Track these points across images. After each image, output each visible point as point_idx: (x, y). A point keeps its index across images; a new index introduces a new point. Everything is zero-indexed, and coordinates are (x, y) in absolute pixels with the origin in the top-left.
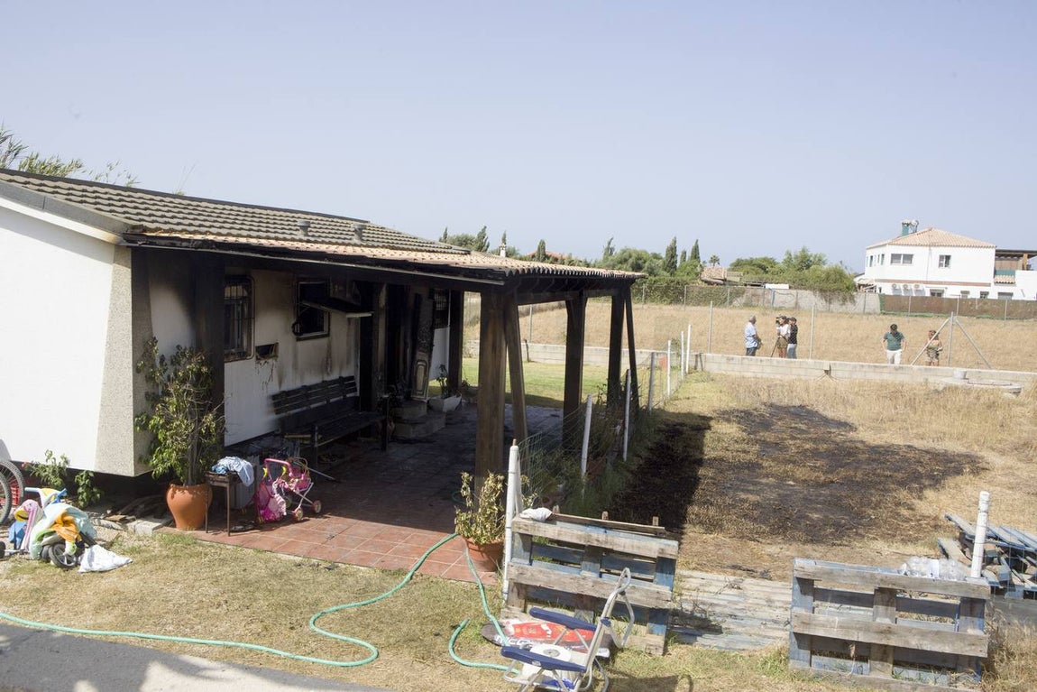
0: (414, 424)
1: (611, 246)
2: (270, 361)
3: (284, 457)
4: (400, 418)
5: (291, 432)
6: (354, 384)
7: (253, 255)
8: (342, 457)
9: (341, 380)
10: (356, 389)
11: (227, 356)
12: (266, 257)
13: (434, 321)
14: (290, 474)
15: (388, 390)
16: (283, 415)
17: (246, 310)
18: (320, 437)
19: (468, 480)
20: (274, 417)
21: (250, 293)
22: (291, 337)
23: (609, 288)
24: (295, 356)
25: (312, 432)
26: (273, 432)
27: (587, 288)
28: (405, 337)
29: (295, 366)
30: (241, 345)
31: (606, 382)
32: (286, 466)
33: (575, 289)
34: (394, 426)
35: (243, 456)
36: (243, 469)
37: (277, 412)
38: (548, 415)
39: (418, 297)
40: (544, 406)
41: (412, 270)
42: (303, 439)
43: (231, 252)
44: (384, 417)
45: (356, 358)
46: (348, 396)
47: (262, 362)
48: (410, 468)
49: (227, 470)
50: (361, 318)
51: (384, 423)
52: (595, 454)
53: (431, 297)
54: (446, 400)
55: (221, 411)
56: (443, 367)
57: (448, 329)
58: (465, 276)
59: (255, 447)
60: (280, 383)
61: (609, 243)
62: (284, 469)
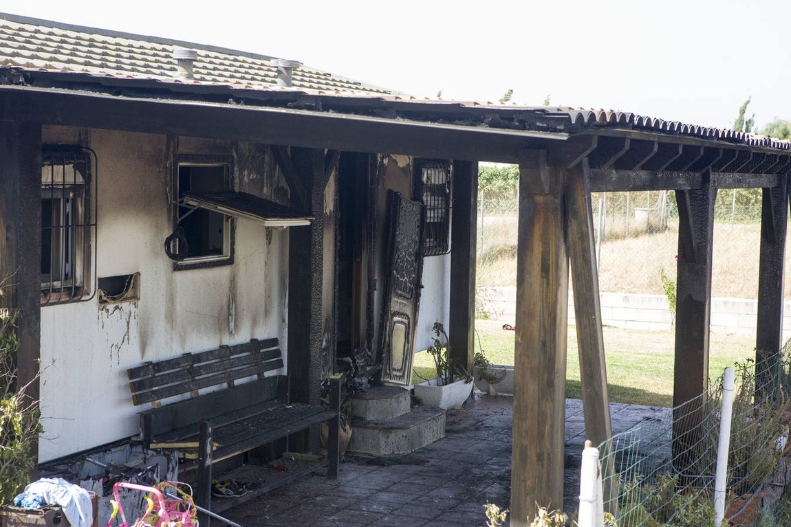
0: (388, 429)
1: (747, 117)
2: (125, 306)
3: (150, 483)
4: (362, 419)
5: (163, 438)
6: (278, 353)
7: (96, 95)
8: (255, 486)
9: (255, 345)
10: (281, 361)
11: (46, 293)
12: (121, 97)
13: (422, 242)
14: (161, 512)
15: (341, 366)
16: (148, 406)
17: (81, 210)
18: (216, 445)
19: (499, 520)
20: (131, 409)
21: (88, 179)
22: (164, 263)
23: (757, 172)
24: (171, 299)
25: (202, 439)
26: (129, 438)
27: (717, 168)
28: (370, 272)
29: (170, 317)
30: (70, 276)
31: (753, 355)
32: (154, 498)
33: (695, 168)
34: (350, 432)
35: (72, 478)
36: (72, 501)
37: (138, 400)
38: (639, 419)
39: (393, 199)
40: (630, 403)
41: (394, 118)
42: (185, 450)
43: (53, 90)
44: (333, 415)
45: (281, 305)
46: (267, 374)
47: (111, 307)
48: (382, 509)
49: (43, 504)
50: (291, 228)
51: (333, 425)
52: (740, 486)
53: (416, 196)
54: (445, 388)
55: (34, 391)
56: (438, 327)
57: (448, 257)
58: (492, 125)
59: (93, 465)
60: (143, 348)
61: (743, 112)
62: (150, 502)
